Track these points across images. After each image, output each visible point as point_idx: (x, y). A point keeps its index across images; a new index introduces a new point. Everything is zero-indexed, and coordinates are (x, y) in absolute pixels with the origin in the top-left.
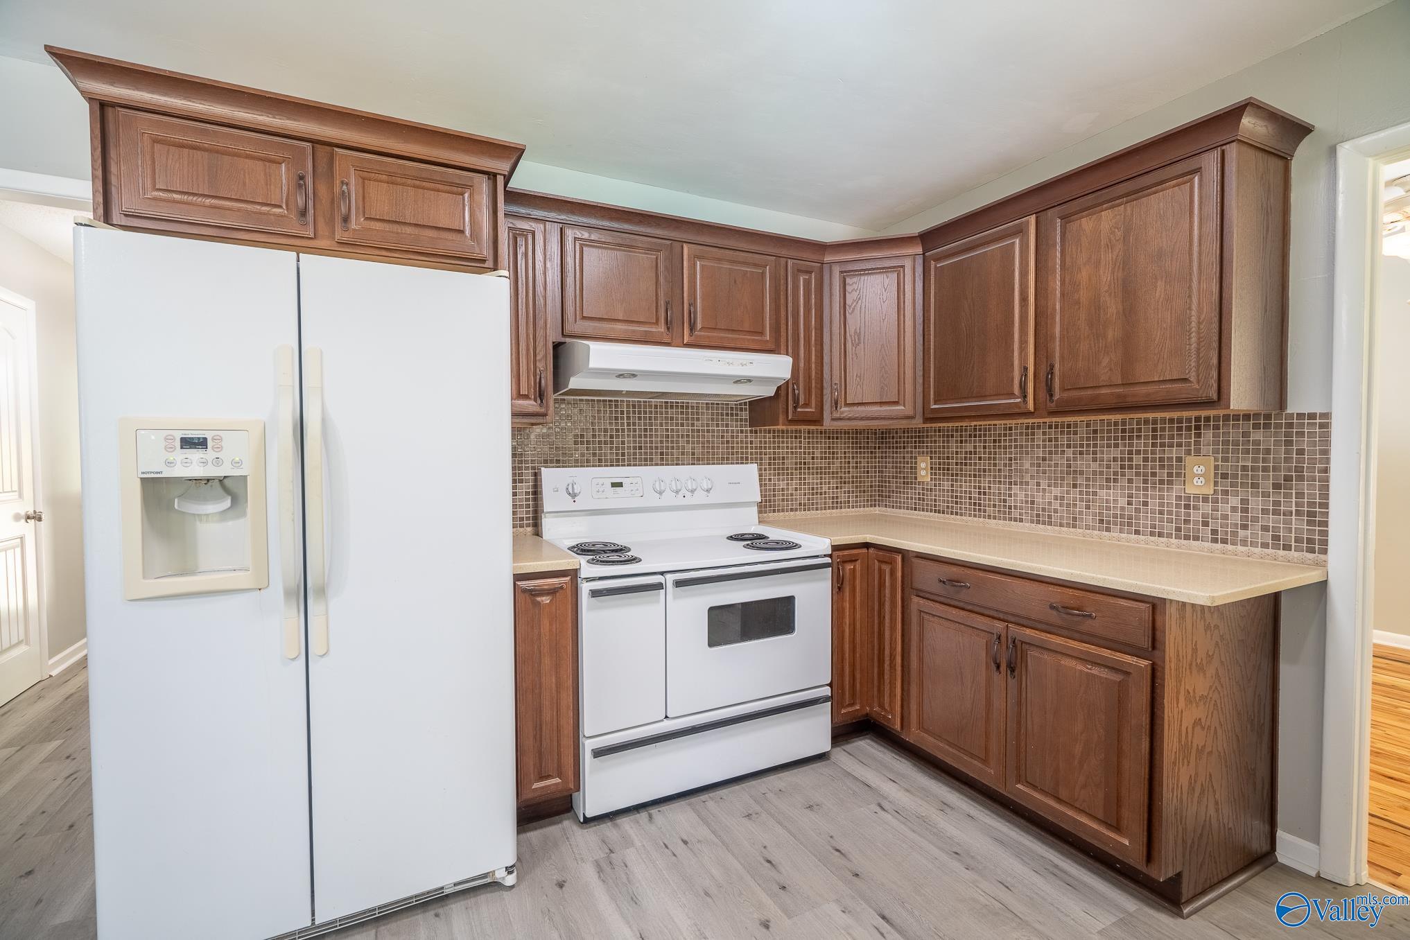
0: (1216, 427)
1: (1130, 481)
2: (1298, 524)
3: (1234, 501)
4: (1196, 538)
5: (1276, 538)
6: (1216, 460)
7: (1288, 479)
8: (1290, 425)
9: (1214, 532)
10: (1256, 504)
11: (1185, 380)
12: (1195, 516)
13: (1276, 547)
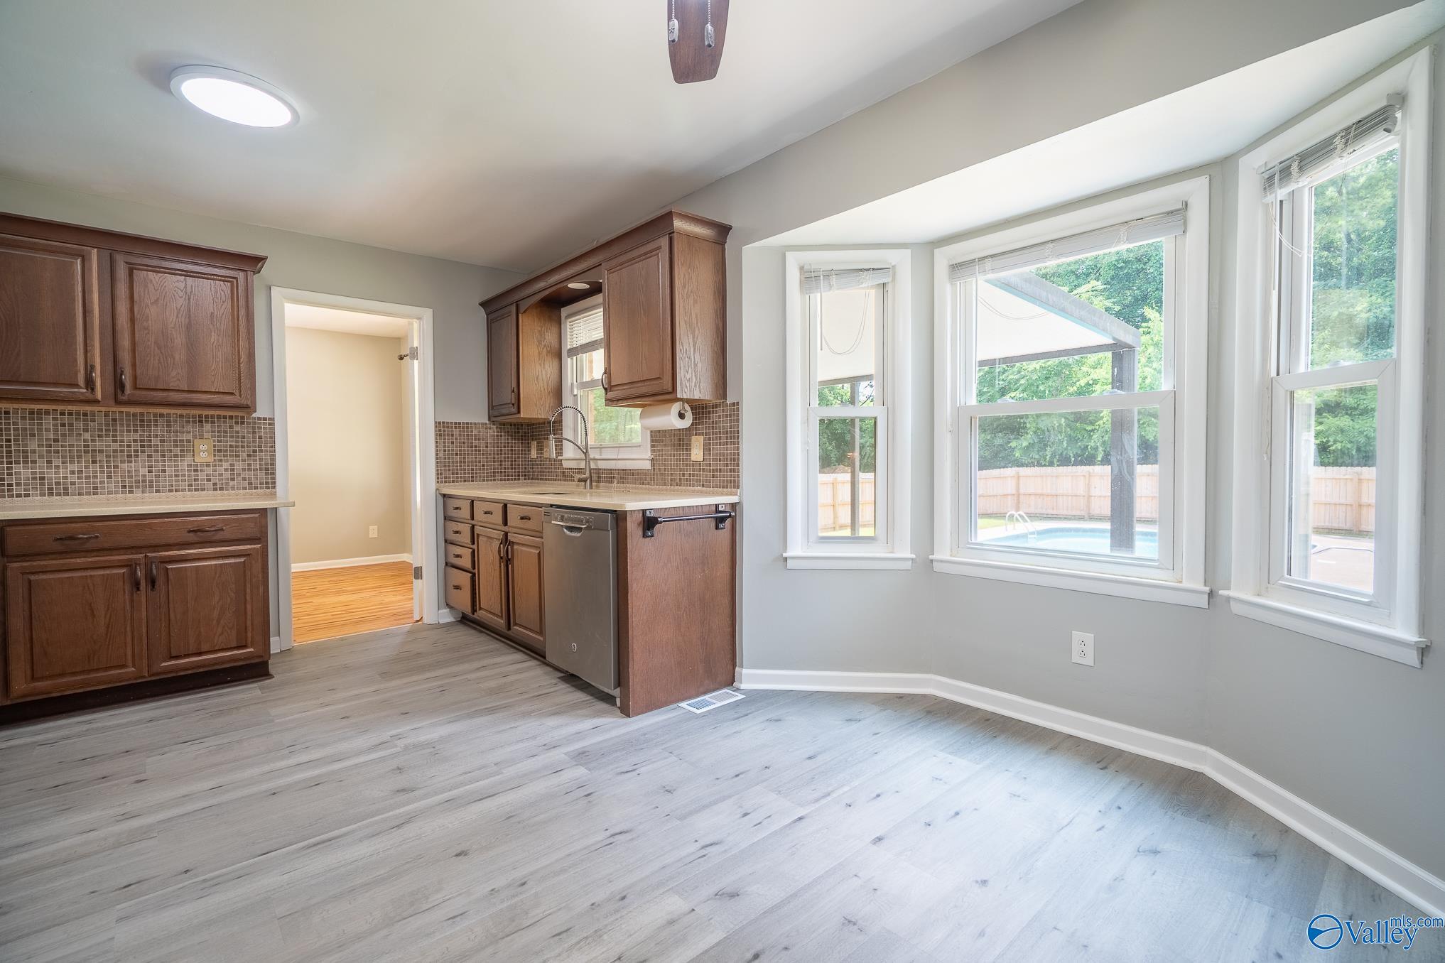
0: (213, 422)
1: (150, 456)
2: (261, 475)
3: (226, 465)
4: (203, 490)
5: (250, 484)
6: (214, 441)
7: (255, 451)
8: (255, 423)
9: (215, 484)
10: (239, 466)
11: (232, 394)
12: (202, 476)
13: (250, 488)
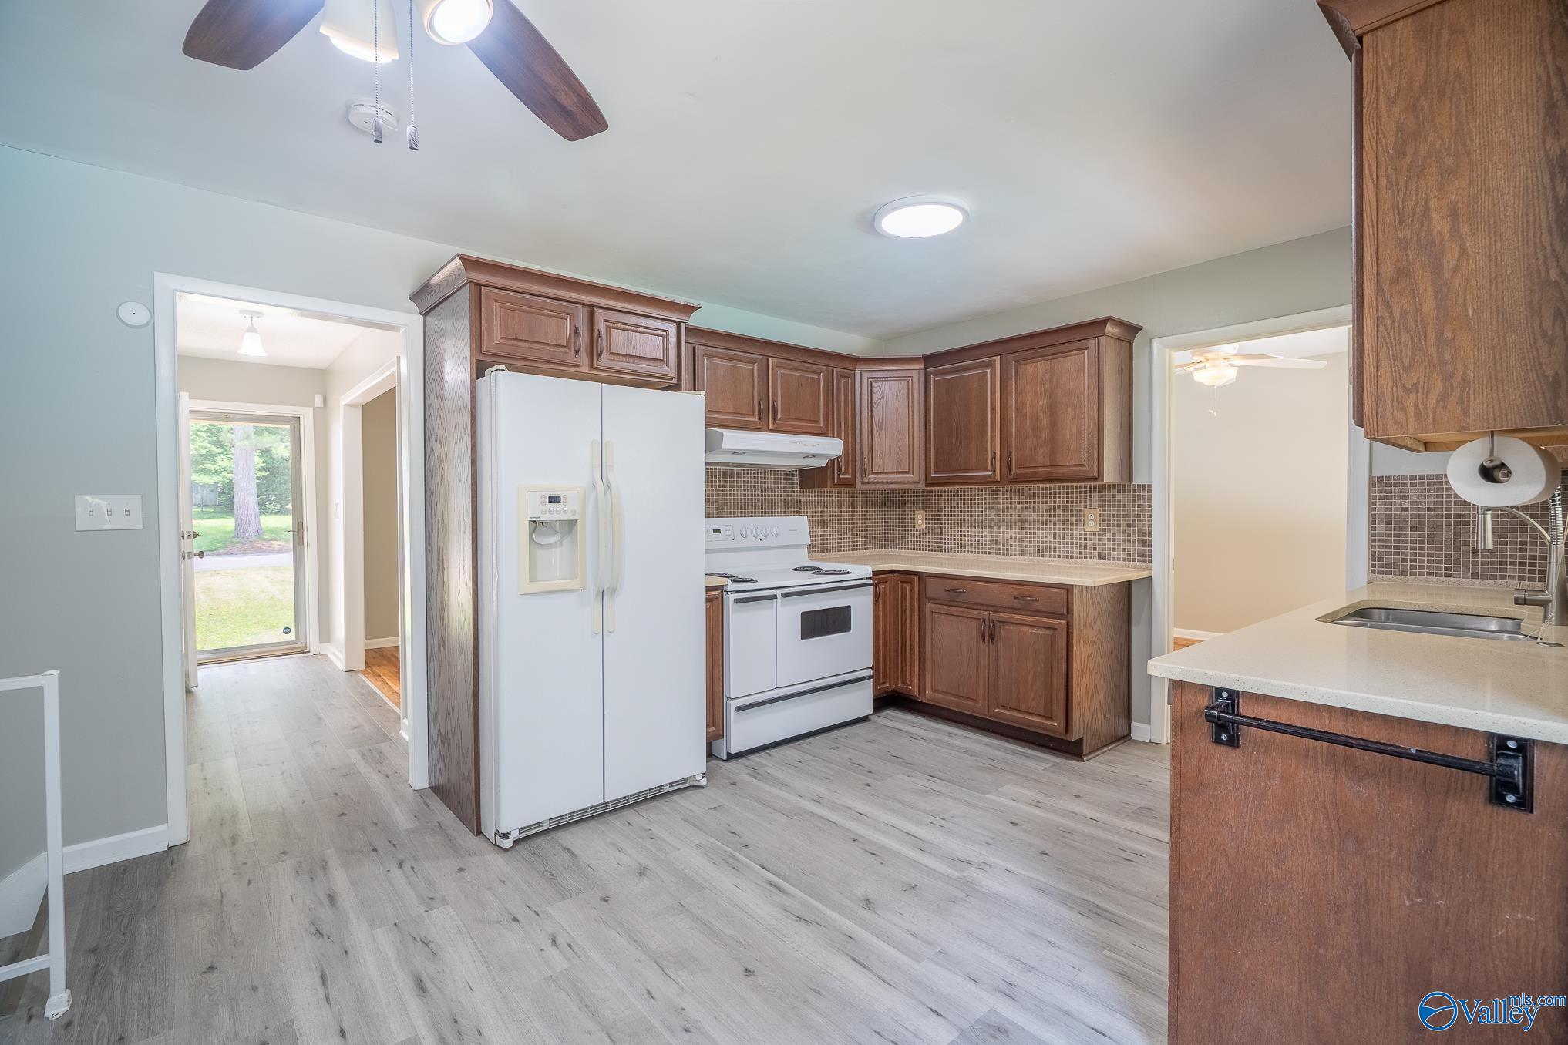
0: (1100, 492)
1: (1055, 525)
2: (1139, 546)
3: (1109, 535)
4: (1090, 558)
5: (1129, 555)
6: (1100, 511)
7: (1134, 521)
8: (1134, 491)
9: (1099, 553)
10: (1119, 536)
11: (1083, 465)
12: (1090, 544)
13: (1129, 560)
